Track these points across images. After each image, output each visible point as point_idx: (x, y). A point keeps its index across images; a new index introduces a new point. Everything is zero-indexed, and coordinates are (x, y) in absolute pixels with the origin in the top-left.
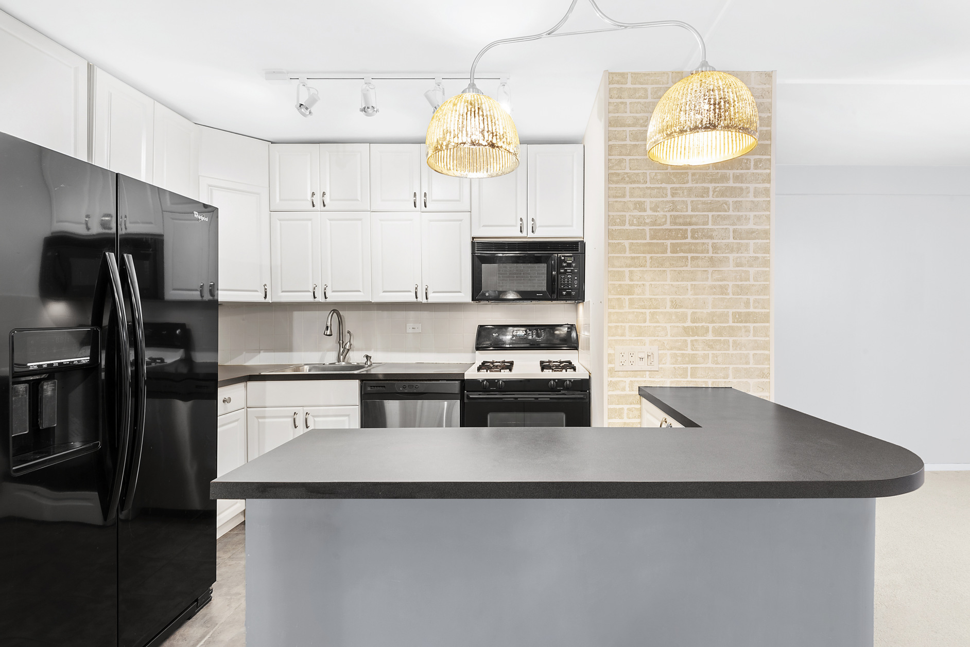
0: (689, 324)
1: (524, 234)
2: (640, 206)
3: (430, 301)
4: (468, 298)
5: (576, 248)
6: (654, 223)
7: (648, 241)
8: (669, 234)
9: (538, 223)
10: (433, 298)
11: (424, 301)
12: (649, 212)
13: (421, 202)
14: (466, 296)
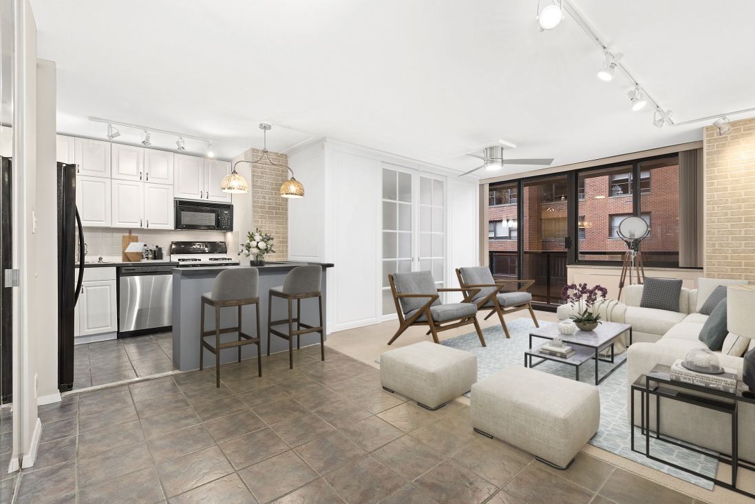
0: (281, 240)
1: (203, 199)
2: (264, 197)
3: (149, 228)
4: (172, 228)
5: (229, 207)
6: (269, 204)
7: (267, 210)
8: (274, 208)
9: (210, 194)
10: (151, 227)
11: (146, 228)
12: (267, 200)
13: (144, 177)
14: (171, 226)
